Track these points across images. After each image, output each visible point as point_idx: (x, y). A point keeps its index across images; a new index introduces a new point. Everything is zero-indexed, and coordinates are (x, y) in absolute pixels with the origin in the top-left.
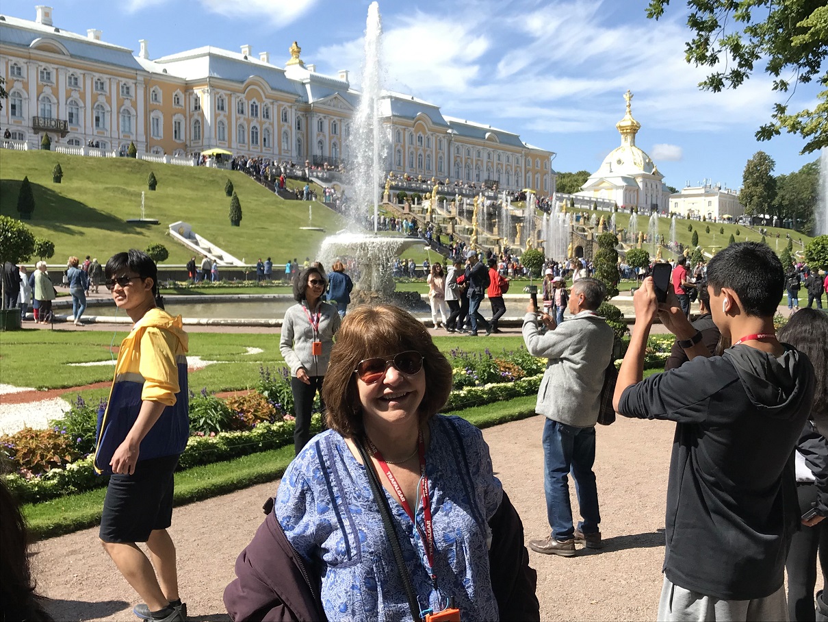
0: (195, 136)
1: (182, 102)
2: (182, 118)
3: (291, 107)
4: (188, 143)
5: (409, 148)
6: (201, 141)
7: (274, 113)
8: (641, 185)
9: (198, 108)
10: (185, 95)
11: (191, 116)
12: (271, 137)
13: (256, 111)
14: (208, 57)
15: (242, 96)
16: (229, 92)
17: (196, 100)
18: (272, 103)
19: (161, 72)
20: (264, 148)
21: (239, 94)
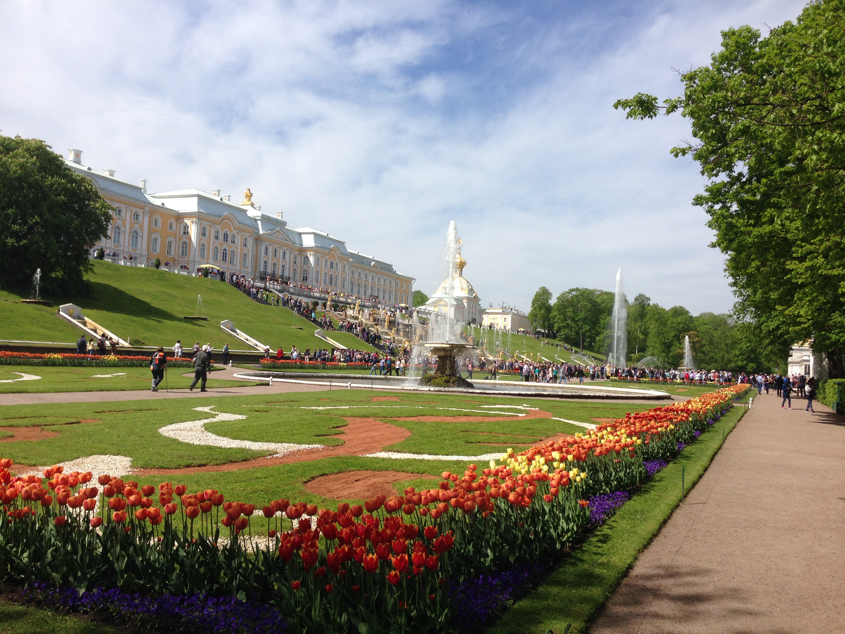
0: (182, 254)
1: (174, 228)
2: (174, 239)
3: (250, 236)
4: (176, 258)
5: (324, 270)
6: (187, 258)
7: (239, 240)
8: (466, 304)
9: (186, 233)
10: (177, 223)
11: (180, 239)
12: (235, 257)
13: (227, 238)
14: (196, 198)
15: (219, 227)
16: (210, 224)
17: (185, 227)
18: (238, 233)
19: (160, 205)
20: (230, 265)
21: (216, 226)
